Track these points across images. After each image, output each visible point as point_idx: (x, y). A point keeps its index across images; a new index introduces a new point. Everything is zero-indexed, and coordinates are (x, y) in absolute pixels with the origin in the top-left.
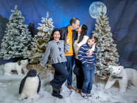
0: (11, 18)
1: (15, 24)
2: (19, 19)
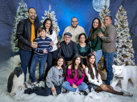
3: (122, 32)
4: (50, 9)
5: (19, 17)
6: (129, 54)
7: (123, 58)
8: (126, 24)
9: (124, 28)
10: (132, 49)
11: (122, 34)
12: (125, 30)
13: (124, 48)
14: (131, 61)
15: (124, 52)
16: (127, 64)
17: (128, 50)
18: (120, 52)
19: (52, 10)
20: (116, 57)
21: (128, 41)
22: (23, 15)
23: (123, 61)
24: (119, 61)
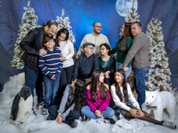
0: (24, 17)
1: (29, 25)
2: (32, 18)
3: (155, 47)
4: (63, 14)
5: (25, 25)
6: (164, 77)
7: (156, 82)
8: (161, 38)
9: (157, 41)
10: (168, 70)
11: (155, 51)
12: (159, 45)
13: (157, 69)
14: (166, 86)
15: (157, 74)
16: (161, 89)
17: (162, 70)
18: (153, 73)
19: (66, 16)
20: (147, 80)
21: (163, 60)
22: (30, 23)
23: (156, 85)
24: (152, 85)
